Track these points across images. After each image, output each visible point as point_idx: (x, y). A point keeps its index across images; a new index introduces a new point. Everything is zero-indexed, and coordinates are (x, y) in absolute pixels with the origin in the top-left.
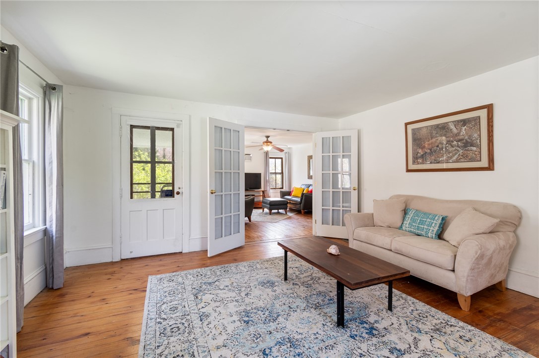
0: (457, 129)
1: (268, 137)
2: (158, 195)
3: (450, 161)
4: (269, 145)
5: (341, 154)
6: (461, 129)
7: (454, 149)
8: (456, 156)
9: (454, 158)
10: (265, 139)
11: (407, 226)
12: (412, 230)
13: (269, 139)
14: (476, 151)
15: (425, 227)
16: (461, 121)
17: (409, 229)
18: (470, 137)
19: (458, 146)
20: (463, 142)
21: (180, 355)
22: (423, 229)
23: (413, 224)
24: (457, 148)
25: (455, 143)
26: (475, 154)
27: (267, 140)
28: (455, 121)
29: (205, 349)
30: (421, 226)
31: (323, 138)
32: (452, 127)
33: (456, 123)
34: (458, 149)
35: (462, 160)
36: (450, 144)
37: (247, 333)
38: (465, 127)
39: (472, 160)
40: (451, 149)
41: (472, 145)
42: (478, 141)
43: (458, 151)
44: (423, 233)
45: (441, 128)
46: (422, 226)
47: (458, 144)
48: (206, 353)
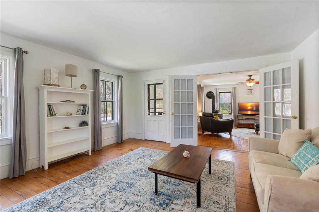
1: (250, 76)
2: (157, 114)
4: (250, 82)
5: (281, 85)
10: (249, 78)
13: (252, 78)
27: (250, 78)
31: (265, 73)
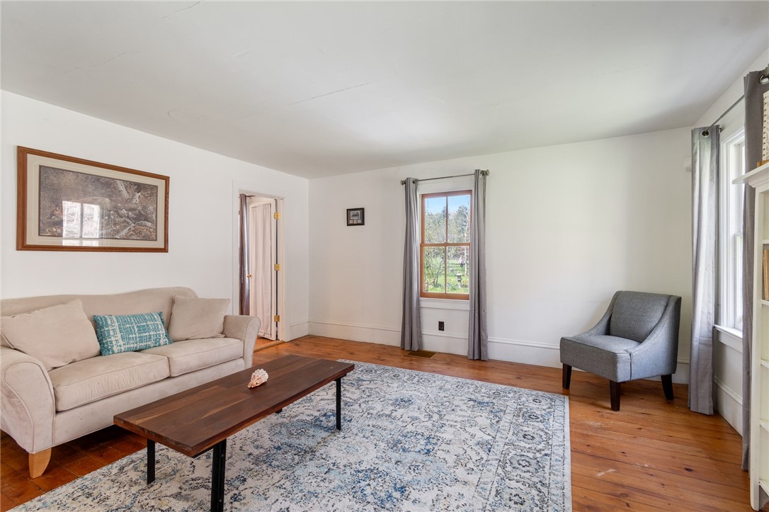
0: (128, 192)
3: (117, 237)
6: (134, 195)
7: (122, 220)
8: (126, 231)
9: (124, 233)
11: (121, 343)
12: (132, 346)
14: (150, 228)
15: (152, 333)
16: (135, 184)
17: (127, 346)
18: (144, 208)
19: (128, 217)
20: (135, 212)
21: (513, 502)
22: (150, 338)
23: (131, 336)
24: (127, 220)
25: (124, 211)
26: (150, 232)
28: (127, 181)
29: (480, 490)
30: (144, 334)
32: (122, 187)
33: (129, 184)
34: (129, 221)
35: (133, 237)
36: (117, 212)
37: (419, 478)
38: (140, 194)
39: (146, 238)
40: (118, 219)
41: (146, 220)
42: (154, 216)
43: (128, 223)
44: (151, 343)
45: (102, 184)
46: (147, 334)
47: (128, 213)
48: (482, 486)
